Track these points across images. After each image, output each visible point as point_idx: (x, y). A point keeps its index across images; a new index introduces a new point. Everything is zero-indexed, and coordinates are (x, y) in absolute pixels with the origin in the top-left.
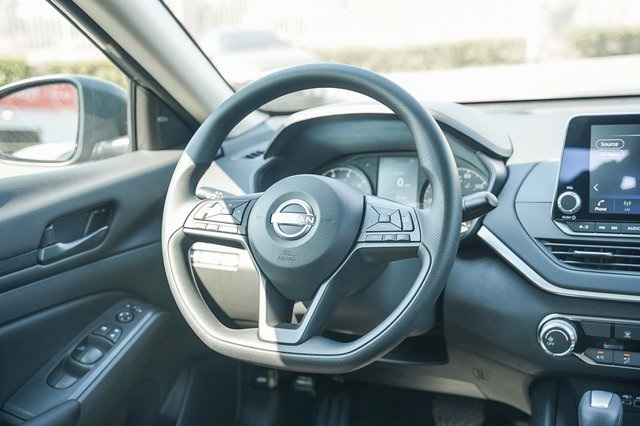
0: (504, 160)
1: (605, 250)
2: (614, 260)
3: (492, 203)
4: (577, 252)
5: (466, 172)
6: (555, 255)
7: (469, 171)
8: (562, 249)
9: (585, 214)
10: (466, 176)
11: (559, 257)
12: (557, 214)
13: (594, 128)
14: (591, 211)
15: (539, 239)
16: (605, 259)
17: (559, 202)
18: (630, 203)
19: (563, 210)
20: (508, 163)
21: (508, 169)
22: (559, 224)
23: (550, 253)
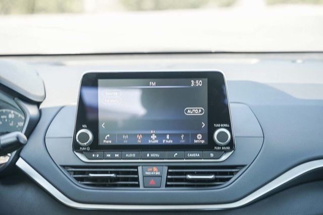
0: (38, 104)
1: (111, 173)
2: (118, 179)
3: (22, 141)
4: (91, 175)
5: (10, 113)
6: (75, 178)
7: (12, 112)
8: (80, 173)
9: (95, 146)
10: (10, 116)
11: (78, 179)
12: (76, 147)
13: (100, 81)
14: (100, 143)
15: (64, 167)
16: (111, 179)
17: (77, 138)
18: (127, 137)
19: (80, 143)
20: (41, 106)
21: (40, 111)
22: (77, 154)
23: (71, 177)
